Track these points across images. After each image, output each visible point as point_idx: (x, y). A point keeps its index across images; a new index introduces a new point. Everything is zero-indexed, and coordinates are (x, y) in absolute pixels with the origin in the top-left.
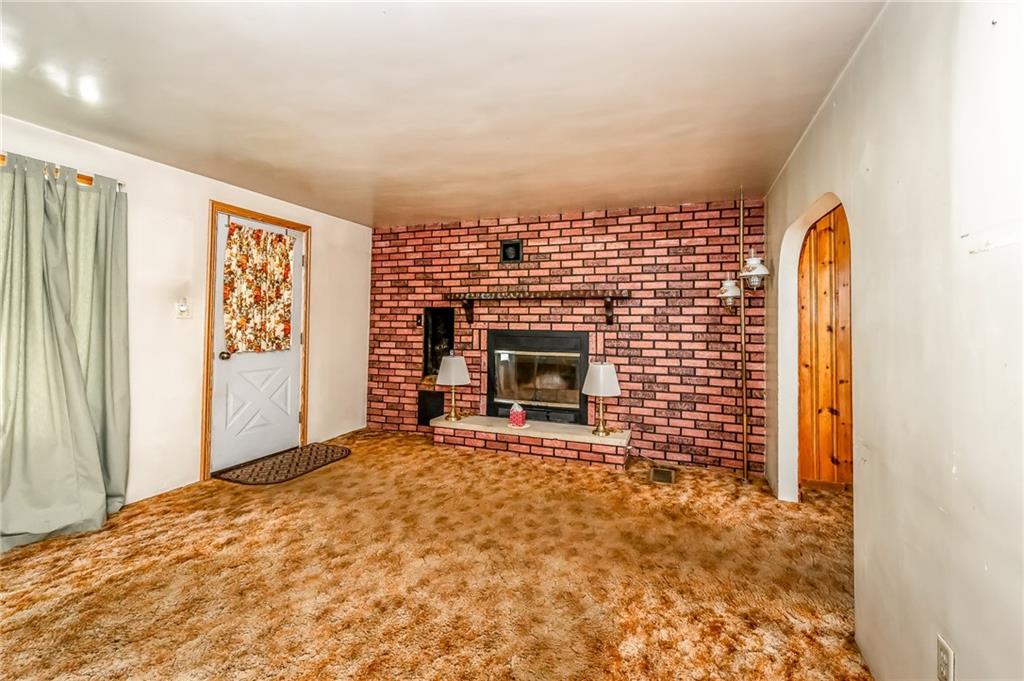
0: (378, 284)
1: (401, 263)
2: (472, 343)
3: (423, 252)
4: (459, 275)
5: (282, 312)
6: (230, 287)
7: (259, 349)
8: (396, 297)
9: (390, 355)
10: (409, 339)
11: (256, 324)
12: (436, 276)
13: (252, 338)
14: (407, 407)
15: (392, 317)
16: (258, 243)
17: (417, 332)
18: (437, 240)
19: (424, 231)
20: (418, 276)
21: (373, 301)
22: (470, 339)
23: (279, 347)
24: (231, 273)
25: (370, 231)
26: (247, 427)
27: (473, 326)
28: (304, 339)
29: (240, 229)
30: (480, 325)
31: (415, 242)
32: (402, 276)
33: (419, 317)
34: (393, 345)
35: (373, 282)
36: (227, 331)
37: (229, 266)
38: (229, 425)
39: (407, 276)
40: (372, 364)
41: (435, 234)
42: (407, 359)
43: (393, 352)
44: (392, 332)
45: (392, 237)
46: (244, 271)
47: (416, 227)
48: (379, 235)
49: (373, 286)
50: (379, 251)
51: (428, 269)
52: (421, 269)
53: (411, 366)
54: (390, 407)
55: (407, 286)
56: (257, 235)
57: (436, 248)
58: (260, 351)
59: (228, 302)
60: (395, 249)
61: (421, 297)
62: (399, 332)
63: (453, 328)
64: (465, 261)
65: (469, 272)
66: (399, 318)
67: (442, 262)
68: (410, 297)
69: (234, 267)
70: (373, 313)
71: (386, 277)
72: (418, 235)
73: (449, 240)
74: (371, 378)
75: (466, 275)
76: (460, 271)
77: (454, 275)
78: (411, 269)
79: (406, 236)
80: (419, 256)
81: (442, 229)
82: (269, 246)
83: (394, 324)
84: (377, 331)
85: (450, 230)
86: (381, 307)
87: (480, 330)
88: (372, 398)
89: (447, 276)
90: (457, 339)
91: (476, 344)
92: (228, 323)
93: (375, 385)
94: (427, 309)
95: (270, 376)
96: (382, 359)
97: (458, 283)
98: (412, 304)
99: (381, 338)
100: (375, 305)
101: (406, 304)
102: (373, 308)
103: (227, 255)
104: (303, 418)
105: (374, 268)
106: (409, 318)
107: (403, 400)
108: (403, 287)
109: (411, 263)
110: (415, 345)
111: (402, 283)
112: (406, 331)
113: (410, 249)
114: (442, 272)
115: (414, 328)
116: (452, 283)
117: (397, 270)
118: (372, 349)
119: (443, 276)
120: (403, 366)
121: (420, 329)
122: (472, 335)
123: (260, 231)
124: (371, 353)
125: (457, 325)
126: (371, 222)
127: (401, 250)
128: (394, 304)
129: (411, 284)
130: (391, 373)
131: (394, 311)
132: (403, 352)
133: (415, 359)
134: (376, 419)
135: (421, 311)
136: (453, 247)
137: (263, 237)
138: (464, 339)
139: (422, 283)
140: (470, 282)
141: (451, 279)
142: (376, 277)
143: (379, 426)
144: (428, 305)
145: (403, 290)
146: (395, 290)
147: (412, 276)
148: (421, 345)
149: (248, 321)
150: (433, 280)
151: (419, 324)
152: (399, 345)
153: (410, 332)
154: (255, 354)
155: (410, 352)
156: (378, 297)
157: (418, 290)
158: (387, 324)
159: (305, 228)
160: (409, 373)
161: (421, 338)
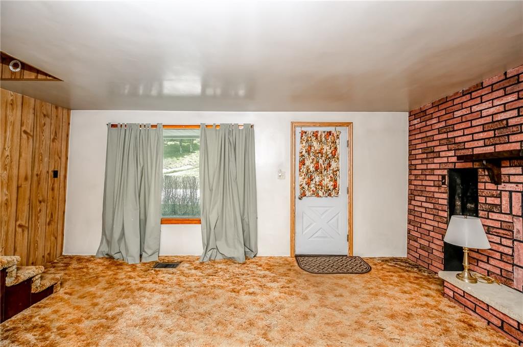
0: (413, 152)
1: (429, 134)
2: (500, 205)
3: (446, 121)
4: (482, 135)
5: (332, 175)
6: (303, 163)
7: (318, 196)
8: (426, 161)
9: (421, 207)
10: (436, 195)
11: (316, 182)
12: (458, 140)
13: (315, 189)
14: (435, 252)
15: (423, 177)
16: (317, 138)
17: (442, 190)
18: (459, 107)
19: (447, 102)
20: (442, 142)
21: (410, 165)
22: (497, 201)
23: (330, 195)
24: (303, 156)
25: (407, 114)
26: (314, 236)
27: (500, 187)
28: (349, 191)
29: (306, 133)
30: (509, 187)
31: (438, 114)
32: (430, 144)
33: (443, 177)
34: (424, 199)
35: (410, 151)
36: (301, 185)
37: (301, 153)
38: (304, 233)
39: (433, 144)
40: (410, 212)
41: (456, 102)
42: (435, 211)
43: (425, 205)
44: (423, 189)
45: (422, 114)
46: (309, 154)
47: (439, 101)
48: (413, 115)
49: (410, 154)
50: (413, 127)
51: (451, 135)
52: (445, 136)
53: (437, 219)
54: (423, 248)
55: (433, 152)
56: (315, 134)
57: (457, 114)
58: (318, 197)
59: (301, 170)
60: (424, 123)
61: (445, 160)
62: (428, 189)
63: (477, 189)
64: (489, 119)
65: (494, 130)
66: (428, 178)
67: (463, 126)
68: (436, 160)
69: (304, 153)
70: (410, 174)
71: (418, 147)
72: (441, 107)
73: (470, 103)
74: (410, 222)
75: (491, 134)
76: (484, 131)
77: (476, 137)
78: (436, 138)
79: (432, 111)
80: (443, 124)
81: (463, 95)
82: (323, 139)
83: (425, 183)
84: (413, 187)
85: (470, 93)
86: (415, 169)
87: (511, 192)
88: (410, 238)
89: (469, 138)
90: (481, 200)
91: (505, 207)
92: (301, 181)
93: (412, 228)
94: (450, 170)
95: (327, 210)
96: (417, 209)
97: (481, 143)
98: (437, 166)
99: (415, 193)
100: (412, 167)
101: (433, 166)
102: (410, 170)
103: (300, 147)
104: (350, 238)
105: (410, 141)
106: (436, 178)
107: (432, 246)
108: (431, 153)
109: (436, 132)
110: (441, 201)
111: (429, 150)
112: (433, 189)
113: (434, 121)
114: (464, 135)
115: (439, 187)
116: (475, 144)
117: (426, 140)
118: (410, 200)
119: (465, 139)
120: (431, 217)
121: (445, 188)
122: (500, 196)
123: (317, 132)
124: (410, 204)
125: (481, 186)
126: (407, 108)
127: (428, 123)
128: (424, 167)
129: (437, 149)
130: (422, 221)
131: (424, 173)
132: (431, 206)
133: (441, 213)
134: (413, 253)
135: (445, 172)
136: (475, 109)
137: (319, 135)
138: (490, 200)
139: (445, 148)
140: (497, 140)
141: (473, 140)
142: (412, 147)
143: (415, 260)
144: (451, 166)
145: (431, 155)
146: (425, 156)
147: (437, 143)
148: (445, 202)
149: (312, 180)
150: (455, 143)
151: (444, 183)
152: (429, 199)
153: (436, 189)
154: (316, 198)
155: (437, 206)
156: (414, 162)
157: (442, 154)
158: (419, 183)
159: (348, 124)
160: (436, 224)
161: (445, 196)
